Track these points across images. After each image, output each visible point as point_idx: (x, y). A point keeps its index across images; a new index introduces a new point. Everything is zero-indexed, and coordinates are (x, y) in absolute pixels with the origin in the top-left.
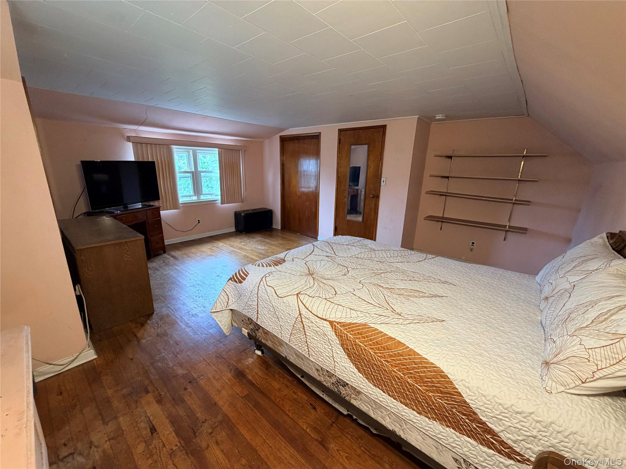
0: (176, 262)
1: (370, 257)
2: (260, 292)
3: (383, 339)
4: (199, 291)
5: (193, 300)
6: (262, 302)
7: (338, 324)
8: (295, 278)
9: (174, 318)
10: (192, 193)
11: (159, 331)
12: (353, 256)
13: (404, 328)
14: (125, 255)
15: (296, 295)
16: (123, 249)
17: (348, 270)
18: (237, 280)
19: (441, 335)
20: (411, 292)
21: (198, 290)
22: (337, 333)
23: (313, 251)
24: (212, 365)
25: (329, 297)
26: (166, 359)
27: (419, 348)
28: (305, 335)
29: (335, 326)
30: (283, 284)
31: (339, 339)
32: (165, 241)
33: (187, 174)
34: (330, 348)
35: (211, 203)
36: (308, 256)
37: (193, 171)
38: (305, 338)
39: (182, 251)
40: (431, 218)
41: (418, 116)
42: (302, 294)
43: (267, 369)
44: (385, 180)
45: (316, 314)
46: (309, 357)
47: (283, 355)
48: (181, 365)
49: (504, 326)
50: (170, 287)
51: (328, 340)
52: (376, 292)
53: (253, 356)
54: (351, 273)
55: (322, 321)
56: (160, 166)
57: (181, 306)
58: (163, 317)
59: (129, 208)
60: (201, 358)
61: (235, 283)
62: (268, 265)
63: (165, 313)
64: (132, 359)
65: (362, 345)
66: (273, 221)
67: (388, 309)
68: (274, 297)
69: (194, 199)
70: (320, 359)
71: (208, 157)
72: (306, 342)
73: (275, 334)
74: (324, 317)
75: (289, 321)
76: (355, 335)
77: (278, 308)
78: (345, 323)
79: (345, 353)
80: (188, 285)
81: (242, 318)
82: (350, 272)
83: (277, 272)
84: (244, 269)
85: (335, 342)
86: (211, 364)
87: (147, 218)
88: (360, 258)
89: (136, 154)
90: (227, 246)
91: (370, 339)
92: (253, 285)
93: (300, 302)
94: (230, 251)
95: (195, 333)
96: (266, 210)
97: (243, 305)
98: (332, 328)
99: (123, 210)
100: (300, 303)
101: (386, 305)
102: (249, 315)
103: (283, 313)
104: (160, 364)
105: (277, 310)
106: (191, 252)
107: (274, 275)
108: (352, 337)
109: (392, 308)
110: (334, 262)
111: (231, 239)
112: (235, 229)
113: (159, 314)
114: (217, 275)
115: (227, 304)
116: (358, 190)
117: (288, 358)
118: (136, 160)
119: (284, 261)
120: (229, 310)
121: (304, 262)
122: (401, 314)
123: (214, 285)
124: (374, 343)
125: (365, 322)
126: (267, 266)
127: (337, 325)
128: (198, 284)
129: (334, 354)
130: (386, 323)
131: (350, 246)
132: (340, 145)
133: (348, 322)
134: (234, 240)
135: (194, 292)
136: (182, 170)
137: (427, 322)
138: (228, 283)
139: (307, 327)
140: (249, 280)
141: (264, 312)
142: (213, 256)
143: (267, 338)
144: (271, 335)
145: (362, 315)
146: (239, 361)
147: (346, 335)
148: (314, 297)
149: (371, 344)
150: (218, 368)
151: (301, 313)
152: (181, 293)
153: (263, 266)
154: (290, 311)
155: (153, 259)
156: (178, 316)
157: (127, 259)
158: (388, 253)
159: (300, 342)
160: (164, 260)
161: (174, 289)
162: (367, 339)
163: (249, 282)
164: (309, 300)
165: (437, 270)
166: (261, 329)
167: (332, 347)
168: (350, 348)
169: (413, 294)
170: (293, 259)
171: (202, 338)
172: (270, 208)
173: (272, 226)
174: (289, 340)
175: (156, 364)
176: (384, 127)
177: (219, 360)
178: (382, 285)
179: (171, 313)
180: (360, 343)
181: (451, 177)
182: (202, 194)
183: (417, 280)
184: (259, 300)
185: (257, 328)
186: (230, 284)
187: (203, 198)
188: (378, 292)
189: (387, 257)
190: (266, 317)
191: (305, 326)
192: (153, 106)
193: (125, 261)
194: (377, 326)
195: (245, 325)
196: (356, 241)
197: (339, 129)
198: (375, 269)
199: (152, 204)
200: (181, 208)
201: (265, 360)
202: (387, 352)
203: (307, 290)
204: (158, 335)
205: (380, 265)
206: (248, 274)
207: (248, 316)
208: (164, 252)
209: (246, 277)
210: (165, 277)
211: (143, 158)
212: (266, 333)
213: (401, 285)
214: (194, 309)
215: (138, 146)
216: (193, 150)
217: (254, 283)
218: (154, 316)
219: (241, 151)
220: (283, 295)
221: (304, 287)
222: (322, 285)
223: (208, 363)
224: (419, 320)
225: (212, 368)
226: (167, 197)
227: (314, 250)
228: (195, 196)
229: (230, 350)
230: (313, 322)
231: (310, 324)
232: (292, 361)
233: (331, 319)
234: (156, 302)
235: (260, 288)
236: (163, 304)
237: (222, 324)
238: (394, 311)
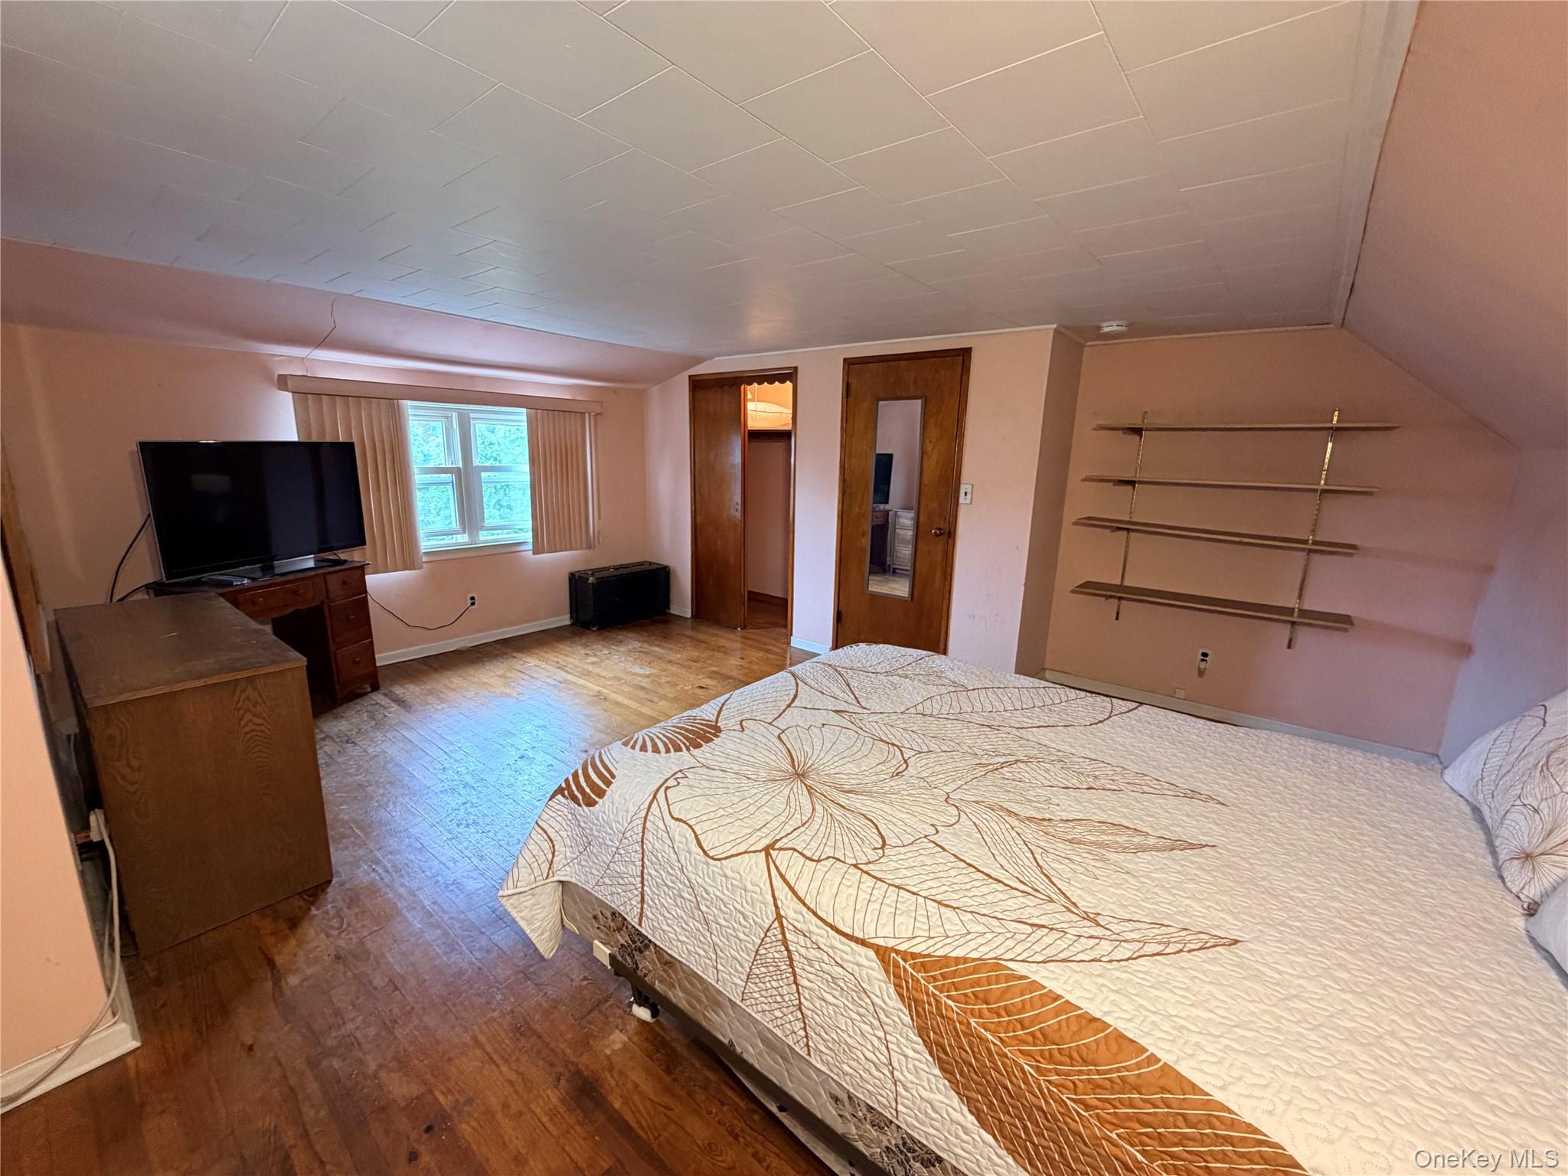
0: (404, 716)
1: (958, 711)
2: (649, 836)
3: (1064, 1024)
4: (468, 805)
5: (450, 836)
6: (657, 867)
7: (905, 961)
8: (754, 791)
9: (391, 895)
10: (455, 525)
11: (342, 943)
12: (913, 710)
13: (1124, 976)
14: (248, 716)
15: (763, 853)
16: (242, 698)
17: (906, 756)
18: (580, 796)
19: (1249, 1005)
20: (1103, 832)
21: (465, 803)
22: (902, 987)
23: (795, 697)
24: (500, 1062)
25: (865, 860)
26: (359, 1044)
27: (1193, 1064)
28: (794, 986)
29: (897, 965)
30: (722, 812)
31: (910, 1011)
32: (376, 656)
33: (443, 476)
34: (881, 1034)
35: (506, 552)
36: (784, 711)
37: (459, 468)
38: (796, 995)
39: (425, 683)
40: (1089, 588)
41: (1055, 326)
42: (780, 849)
43: (668, 1072)
44: (969, 491)
45: (830, 921)
46: (809, 1054)
47: (722, 1038)
48: (402, 1064)
49: (1430, 960)
50: (383, 795)
51: (871, 1008)
52: (999, 833)
53: (624, 1024)
54: (915, 767)
55: (853, 944)
56: (369, 454)
57: (413, 858)
58: (357, 896)
59: (278, 571)
60: (467, 1038)
61: (573, 805)
62: (670, 746)
63: (366, 880)
64: (250, 1048)
65: (990, 1037)
66: (671, 595)
67: (1051, 901)
68: (693, 855)
69: (460, 541)
70: (846, 1068)
71: (501, 429)
72: (800, 1009)
73: (696, 970)
74: (859, 934)
75: (742, 936)
76: (966, 1003)
77: (708, 893)
78: (929, 956)
79: (930, 1059)
80: (438, 788)
81: (594, 909)
82: (911, 762)
83: (700, 771)
84: (602, 761)
85: (896, 1019)
86: (496, 1057)
87: (328, 597)
88: (931, 716)
89: (302, 422)
90: (549, 668)
91: (1021, 1021)
92: (627, 812)
93: (778, 876)
94: (556, 683)
95: (452, 948)
96: (653, 567)
97: (595, 872)
98: (887, 972)
99: (258, 574)
100: (778, 882)
101: (1041, 883)
102: (615, 903)
103: (723, 907)
104: (336, 1063)
105: (702, 897)
106: (448, 688)
107: (691, 783)
108: (955, 1008)
109: (1066, 897)
110: (860, 731)
111: (561, 646)
112: (571, 618)
113: (348, 886)
114: (522, 752)
115: (550, 868)
116: (888, 512)
117: (739, 1050)
118: (302, 440)
119: (717, 730)
120: (554, 884)
121: (776, 734)
122: (1099, 919)
123: (511, 786)
124: (1032, 1034)
125: (992, 955)
126: (668, 751)
127: (902, 963)
128: (466, 785)
129: (895, 1057)
130: (1062, 956)
131: (898, 678)
132: (849, 399)
133: (938, 953)
134: (568, 649)
135: (454, 810)
136: (431, 465)
137: (1190, 951)
138: (551, 803)
139: (802, 960)
140: (617, 797)
141: (664, 901)
142: (510, 696)
143: (672, 978)
144: (683, 971)
145: (981, 929)
146: (585, 1042)
147: (937, 1001)
148: (818, 861)
149: (1024, 1037)
150: (518, 1073)
151: (782, 913)
152: (414, 814)
153: (656, 750)
154: (745, 904)
155: (340, 710)
156: (402, 890)
157: (254, 727)
158: (1006, 699)
159: (777, 1006)
160: (371, 712)
161: (394, 803)
162: (1007, 1019)
163: (616, 805)
164: (806, 870)
165: (1154, 751)
166: (652, 948)
167: (885, 1033)
168: (950, 1045)
169: (1110, 837)
170: (741, 724)
171: (471, 963)
172: (665, 563)
173: (669, 609)
174: (743, 993)
175: (324, 1064)
176: (965, 353)
177: (523, 1042)
178: (1015, 808)
179: (382, 879)
180: (982, 1030)
181: (1140, 482)
182: (483, 528)
183: (1109, 786)
184: (646, 861)
185: (638, 944)
186: (558, 807)
187: (485, 537)
188: (1006, 834)
189: (1005, 711)
190: (667, 914)
191: (796, 957)
192: (350, 295)
193: (246, 733)
194: (1036, 972)
195: (602, 931)
196: (910, 660)
197: (845, 359)
198: (980, 753)
199: (343, 556)
200: (424, 565)
201: (663, 1038)
202: (1081, 1073)
203: (795, 834)
204: (338, 957)
205: (993, 739)
206: (613, 776)
207: (613, 906)
208: (375, 688)
209: (608, 787)
210: (371, 763)
211: (322, 432)
212: (669, 963)
213: (1068, 806)
214: (451, 864)
215: (310, 401)
216: (459, 413)
217: (632, 809)
218: (331, 890)
219: (587, 415)
220: (721, 850)
221: (785, 823)
222: (837, 812)
223: (487, 1054)
224: (1160, 943)
225: (501, 1072)
226: (388, 538)
227: (800, 694)
228: (464, 532)
229: (556, 1004)
230: (822, 946)
231: (813, 953)
232: (751, 1060)
233: (881, 942)
234: (341, 846)
235: (648, 824)
236: (361, 852)
237: (533, 927)
238: (1071, 906)
